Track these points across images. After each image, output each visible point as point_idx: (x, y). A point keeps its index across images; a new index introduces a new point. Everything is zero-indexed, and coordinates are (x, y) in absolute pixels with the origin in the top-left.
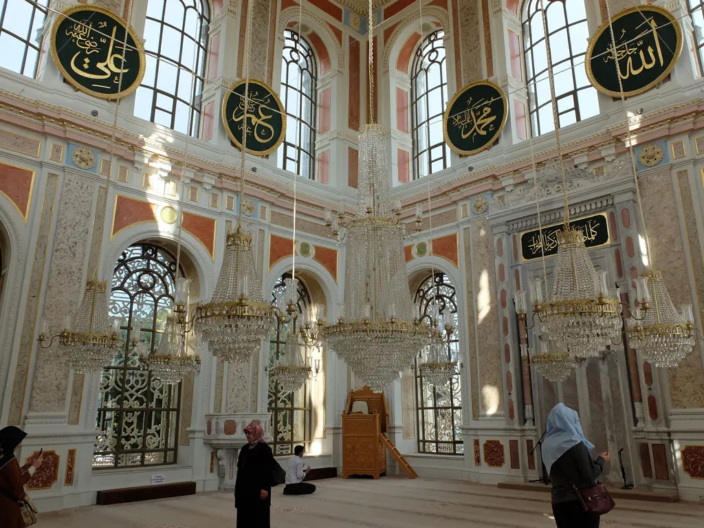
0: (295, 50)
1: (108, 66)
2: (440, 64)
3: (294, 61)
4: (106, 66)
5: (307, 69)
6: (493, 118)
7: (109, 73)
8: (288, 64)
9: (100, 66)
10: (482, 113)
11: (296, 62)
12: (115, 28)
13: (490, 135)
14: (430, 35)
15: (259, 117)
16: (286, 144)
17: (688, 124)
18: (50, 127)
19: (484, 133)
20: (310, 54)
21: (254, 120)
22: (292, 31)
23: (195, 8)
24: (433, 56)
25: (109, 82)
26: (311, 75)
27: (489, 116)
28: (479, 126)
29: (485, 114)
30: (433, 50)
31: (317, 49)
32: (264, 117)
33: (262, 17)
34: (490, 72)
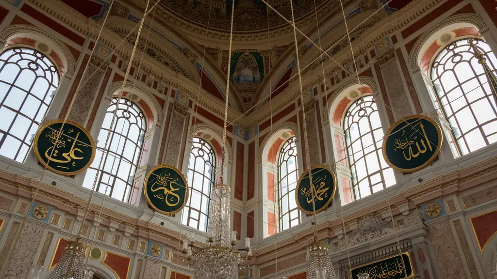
0: (201, 149)
1: (71, 155)
2: (295, 157)
3: (200, 156)
4: (69, 155)
5: (209, 161)
6: (328, 189)
7: (70, 159)
8: (196, 157)
9: (65, 155)
10: (320, 186)
11: (202, 156)
12: (79, 133)
13: (326, 200)
14: (289, 140)
15: (170, 189)
16: (190, 208)
17: (454, 187)
18: (22, 191)
19: (321, 199)
20: (212, 152)
21: (166, 191)
22: (200, 138)
23: (136, 124)
24: (291, 152)
25: (69, 164)
26: (212, 165)
27: (324, 188)
28: (318, 195)
29: (322, 187)
30: (291, 148)
31: (216, 149)
32: (173, 189)
33: (178, 129)
34: (324, 160)
